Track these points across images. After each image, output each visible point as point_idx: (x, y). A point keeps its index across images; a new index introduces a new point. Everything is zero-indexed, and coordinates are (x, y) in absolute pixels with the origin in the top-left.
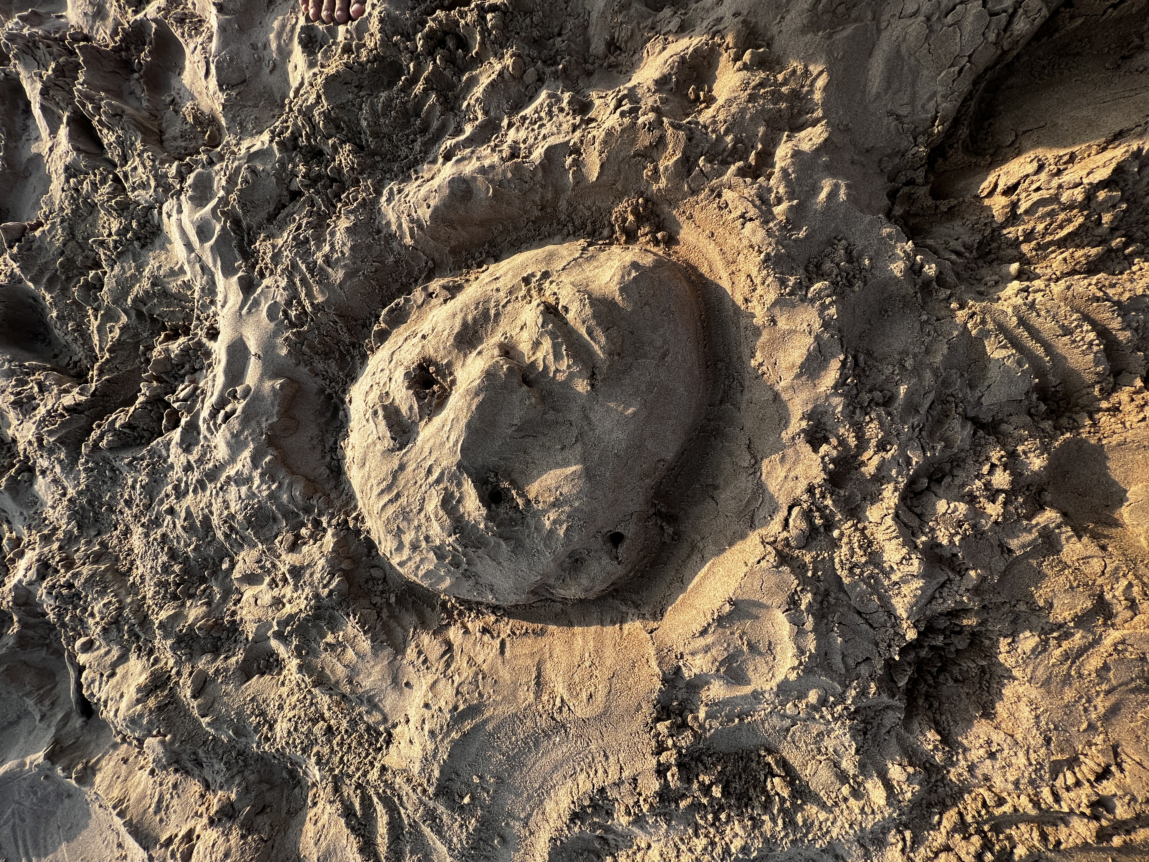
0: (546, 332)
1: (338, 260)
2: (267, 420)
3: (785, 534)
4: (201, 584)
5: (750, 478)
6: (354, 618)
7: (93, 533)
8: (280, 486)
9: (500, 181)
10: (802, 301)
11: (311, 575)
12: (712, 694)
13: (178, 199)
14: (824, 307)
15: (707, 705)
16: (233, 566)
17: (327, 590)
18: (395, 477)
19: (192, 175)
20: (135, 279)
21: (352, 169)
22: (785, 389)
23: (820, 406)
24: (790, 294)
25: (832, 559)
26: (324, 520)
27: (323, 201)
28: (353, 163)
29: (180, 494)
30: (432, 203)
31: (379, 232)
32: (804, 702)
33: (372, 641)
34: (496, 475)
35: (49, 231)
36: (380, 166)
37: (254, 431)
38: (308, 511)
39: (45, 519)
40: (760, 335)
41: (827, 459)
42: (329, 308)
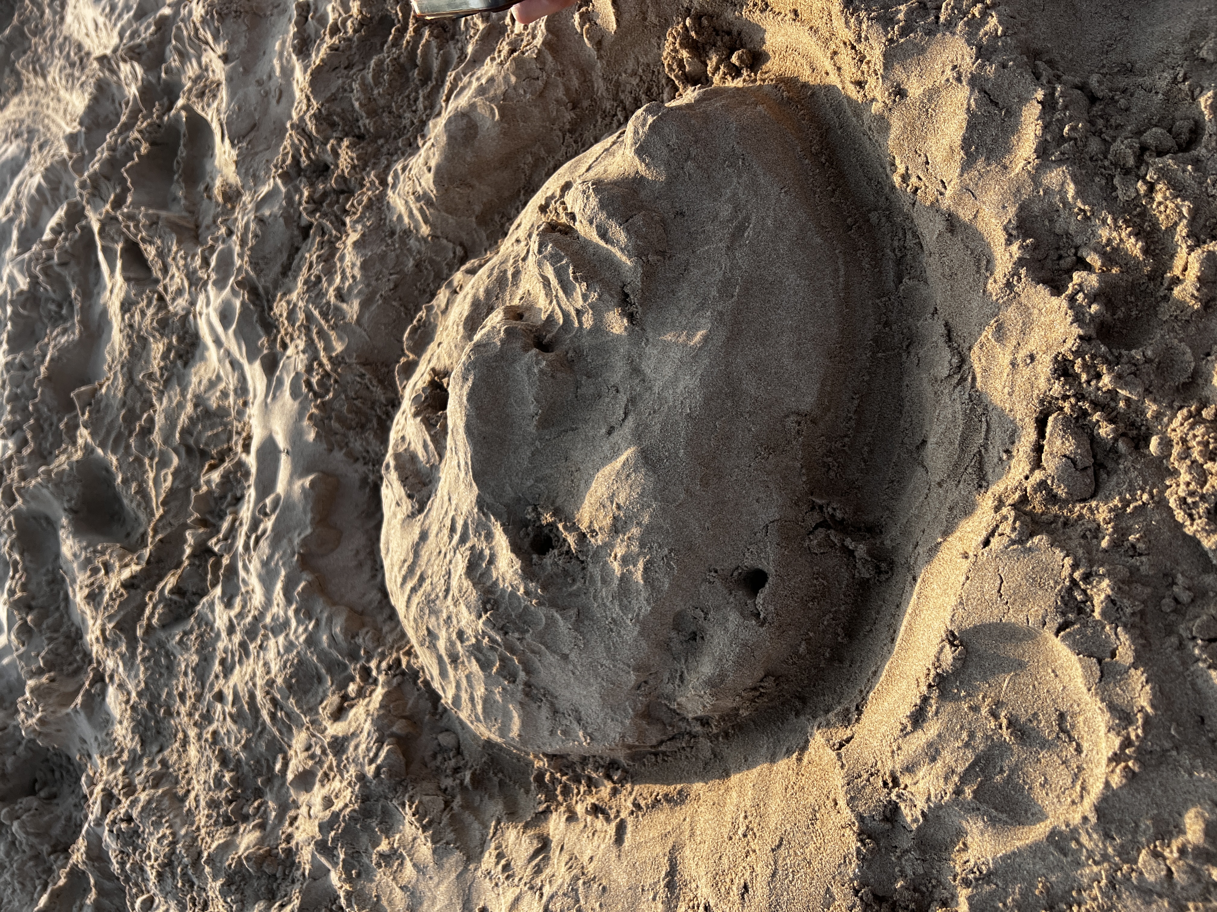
0: (545, 257)
1: (350, 287)
2: (299, 535)
3: (1038, 475)
4: (255, 800)
5: (956, 395)
6: (410, 807)
7: (155, 749)
8: (317, 625)
9: (504, 94)
10: (930, 33)
11: (356, 747)
12: (972, 856)
13: (206, 291)
14: (975, 25)
15: (966, 883)
16: (286, 765)
17: (373, 766)
18: (417, 554)
19: (215, 256)
20: (181, 406)
21: (354, 167)
22: (958, 199)
23: (1031, 201)
24: (904, 32)
25: (1162, 503)
26: (373, 664)
27: (332, 223)
28: (352, 159)
29: (227, 670)
30: (433, 163)
31: (392, 233)
32: (1176, 844)
33: (434, 842)
34: (535, 509)
35: (113, 383)
36: (384, 150)
37: (285, 552)
38: (354, 656)
39: (115, 739)
40: (888, 127)
41: (1080, 296)
42: (350, 356)
